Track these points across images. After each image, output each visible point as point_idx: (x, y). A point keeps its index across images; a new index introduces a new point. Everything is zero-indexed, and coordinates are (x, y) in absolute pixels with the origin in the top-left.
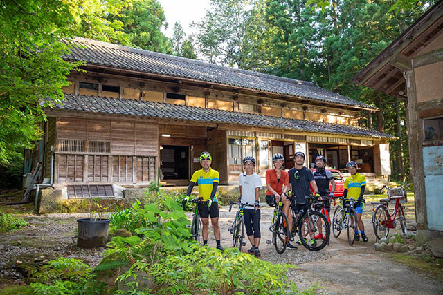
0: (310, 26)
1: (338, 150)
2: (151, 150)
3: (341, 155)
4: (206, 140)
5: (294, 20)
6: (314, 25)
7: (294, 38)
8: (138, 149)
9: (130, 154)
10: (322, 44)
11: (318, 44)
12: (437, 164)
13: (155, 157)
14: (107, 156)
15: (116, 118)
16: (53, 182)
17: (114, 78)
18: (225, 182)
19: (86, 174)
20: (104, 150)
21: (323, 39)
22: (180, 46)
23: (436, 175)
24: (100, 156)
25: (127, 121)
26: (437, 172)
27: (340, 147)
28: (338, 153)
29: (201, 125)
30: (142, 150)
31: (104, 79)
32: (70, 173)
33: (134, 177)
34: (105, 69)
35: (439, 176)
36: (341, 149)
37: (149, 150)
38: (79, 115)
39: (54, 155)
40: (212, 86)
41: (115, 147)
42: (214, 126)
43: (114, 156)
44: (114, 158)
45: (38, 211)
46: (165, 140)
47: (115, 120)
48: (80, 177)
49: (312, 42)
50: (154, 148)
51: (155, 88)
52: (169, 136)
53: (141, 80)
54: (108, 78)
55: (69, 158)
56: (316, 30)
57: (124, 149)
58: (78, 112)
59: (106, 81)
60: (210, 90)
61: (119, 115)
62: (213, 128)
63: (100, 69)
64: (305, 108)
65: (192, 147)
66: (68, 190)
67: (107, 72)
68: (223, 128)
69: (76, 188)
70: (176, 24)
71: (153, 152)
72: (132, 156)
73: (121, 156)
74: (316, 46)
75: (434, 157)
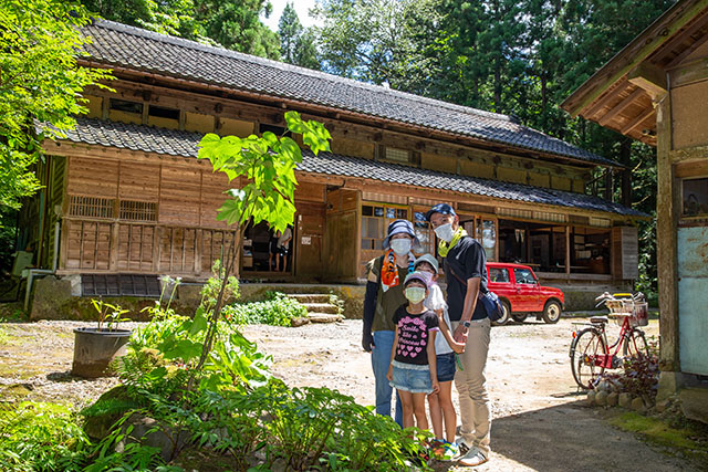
0: (513, 20)
1: (550, 234)
3: (555, 242)
4: (324, 206)
5: (487, 9)
6: (520, 18)
7: (486, 40)
8: (206, 217)
9: (192, 224)
10: (534, 52)
11: (526, 51)
12: (700, 259)
13: (233, 233)
14: (153, 226)
15: (170, 162)
16: (58, 267)
17: (170, 95)
18: (352, 280)
19: (115, 255)
20: (146, 217)
21: (536, 43)
22: (292, 46)
23: (698, 277)
24: (141, 226)
25: (188, 169)
26: (699, 272)
27: (555, 229)
28: (551, 238)
29: (315, 180)
30: (212, 218)
31: (154, 96)
32: (86, 253)
33: (197, 264)
34: (153, 78)
35: (705, 280)
36: (556, 233)
38: (105, 154)
39: (60, 221)
40: (338, 116)
41: (167, 211)
42: (339, 183)
43: (163, 227)
44: (163, 230)
45: (29, 316)
47: (167, 167)
48: (104, 261)
49: (517, 49)
51: (240, 114)
53: (217, 100)
54: (160, 94)
55: (87, 227)
56: (523, 26)
57: (181, 215)
58: (105, 149)
59: (157, 99)
60: (335, 122)
61: (174, 158)
62: (336, 188)
63: (147, 78)
64: (497, 160)
66: (83, 283)
67: (158, 83)
68: (352, 188)
69: (96, 279)
70: (287, 10)
72: (195, 229)
73: (177, 227)
74: (524, 56)
75: (696, 245)
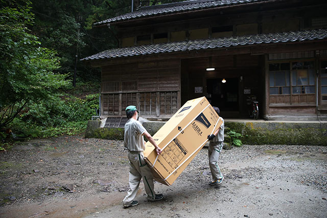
2: (173, 85)
8: (161, 85)
9: (154, 90)
13: (176, 92)
14: (136, 93)
16: (101, 115)
20: (133, 89)
24: (130, 93)
30: (165, 85)
32: (110, 108)
33: (158, 111)
37: (171, 85)
41: (141, 85)
43: (140, 93)
44: (141, 95)
46: (210, 73)
48: (117, 111)
50: (176, 83)
52: (213, 69)
57: (149, 86)
65: (241, 78)
66: (107, 121)
69: (112, 119)
71: (174, 87)
72: (155, 92)
73: (146, 93)
